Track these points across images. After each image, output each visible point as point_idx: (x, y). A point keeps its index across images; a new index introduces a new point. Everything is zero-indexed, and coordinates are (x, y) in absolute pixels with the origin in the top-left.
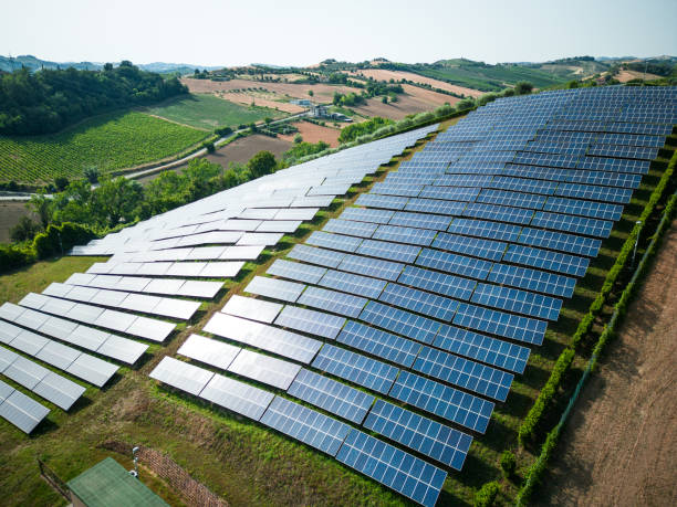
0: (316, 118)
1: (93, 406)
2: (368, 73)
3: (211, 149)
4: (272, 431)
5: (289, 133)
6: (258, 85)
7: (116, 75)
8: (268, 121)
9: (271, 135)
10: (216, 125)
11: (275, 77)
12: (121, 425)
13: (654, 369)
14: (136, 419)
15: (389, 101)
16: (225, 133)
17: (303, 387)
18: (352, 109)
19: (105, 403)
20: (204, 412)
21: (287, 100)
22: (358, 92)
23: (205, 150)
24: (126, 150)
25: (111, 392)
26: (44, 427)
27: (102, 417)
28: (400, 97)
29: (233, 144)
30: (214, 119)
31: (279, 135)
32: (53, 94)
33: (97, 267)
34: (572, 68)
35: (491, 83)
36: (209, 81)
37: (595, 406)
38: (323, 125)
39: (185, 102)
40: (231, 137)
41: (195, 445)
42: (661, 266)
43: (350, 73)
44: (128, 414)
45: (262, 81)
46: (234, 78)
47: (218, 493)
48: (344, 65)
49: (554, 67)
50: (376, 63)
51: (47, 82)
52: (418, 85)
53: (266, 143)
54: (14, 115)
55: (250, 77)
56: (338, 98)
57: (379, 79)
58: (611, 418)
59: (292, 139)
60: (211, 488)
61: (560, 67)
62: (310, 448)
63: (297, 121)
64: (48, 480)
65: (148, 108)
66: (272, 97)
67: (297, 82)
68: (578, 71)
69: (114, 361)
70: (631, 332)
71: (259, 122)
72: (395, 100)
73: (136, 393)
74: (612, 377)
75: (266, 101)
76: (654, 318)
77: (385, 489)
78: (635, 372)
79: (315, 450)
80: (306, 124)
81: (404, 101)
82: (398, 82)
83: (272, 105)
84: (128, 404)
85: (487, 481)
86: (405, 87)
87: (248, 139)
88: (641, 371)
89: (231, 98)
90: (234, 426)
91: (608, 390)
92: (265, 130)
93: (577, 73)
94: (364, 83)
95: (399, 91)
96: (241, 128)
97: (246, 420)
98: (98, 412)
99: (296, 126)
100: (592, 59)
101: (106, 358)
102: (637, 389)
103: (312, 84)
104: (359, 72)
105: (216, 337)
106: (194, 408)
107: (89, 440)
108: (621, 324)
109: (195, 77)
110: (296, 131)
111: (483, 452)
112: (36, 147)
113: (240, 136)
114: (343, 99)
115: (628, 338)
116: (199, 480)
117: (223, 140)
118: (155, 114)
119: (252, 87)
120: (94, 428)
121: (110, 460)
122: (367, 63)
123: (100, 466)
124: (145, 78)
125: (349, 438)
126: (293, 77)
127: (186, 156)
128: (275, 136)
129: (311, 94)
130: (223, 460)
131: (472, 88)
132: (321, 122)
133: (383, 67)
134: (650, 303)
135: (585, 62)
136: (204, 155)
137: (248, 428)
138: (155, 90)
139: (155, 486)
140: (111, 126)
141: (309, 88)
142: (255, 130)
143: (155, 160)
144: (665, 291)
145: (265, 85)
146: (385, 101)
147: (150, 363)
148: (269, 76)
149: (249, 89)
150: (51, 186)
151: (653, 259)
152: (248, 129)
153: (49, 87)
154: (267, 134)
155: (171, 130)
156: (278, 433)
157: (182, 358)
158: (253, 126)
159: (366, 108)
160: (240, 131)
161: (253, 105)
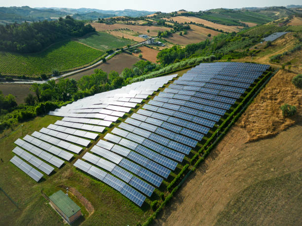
0: (149, 45)
1: (56, 174)
2: (175, 19)
3: (104, 61)
4: (105, 184)
5: (137, 53)
6: (125, 27)
7: (64, 23)
8: (129, 46)
9: (129, 53)
10: (107, 48)
11: (133, 22)
12: (64, 180)
13: (211, 171)
14: (69, 178)
15: (183, 34)
16: (110, 52)
17: (115, 171)
18: (166, 39)
19: (60, 173)
20: (88, 177)
21: (138, 34)
22: (169, 29)
23: (101, 61)
24: (69, 60)
25: (62, 169)
26: (42, 180)
27: (59, 177)
28: (188, 31)
29: (114, 58)
30: (106, 45)
31: (133, 53)
32: (38, 34)
33: (58, 122)
34: (275, 12)
35: (234, 21)
36: (104, 24)
37: (191, 181)
38: (152, 48)
39: (94, 36)
40: (113, 55)
41: (84, 187)
42: (226, 138)
43: (167, 19)
44: (66, 176)
45: (128, 24)
46: (115, 23)
47: (89, 201)
48: (165, 15)
49: (266, 11)
50: (180, 13)
51: (36, 29)
52: (198, 25)
53: (127, 57)
54: (23, 45)
55: (123, 22)
56: (160, 34)
57: (180, 22)
58: (194, 185)
59: (138, 55)
60: (87, 199)
61: (269, 12)
62: (114, 189)
63: (141, 46)
64: (44, 196)
65: (78, 39)
66: (131, 33)
67: (143, 25)
68: (277, 14)
69: (63, 159)
70: (209, 159)
71: (125, 47)
72: (185, 34)
73: (69, 170)
74: (198, 173)
75: (128, 36)
76: (217, 155)
77: (131, 201)
78: (205, 172)
79: (116, 190)
80: (145, 48)
81: (190, 34)
82: (189, 24)
83: (131, 38)
84: (67, 174)
85: (155, 200)
86: (192, 26)
87: (119, 55)
88: (207, 171)
89: (114, 33)
90: (96, 182)
91: (196, 177)
92: (127, 51)
93: (276, 15)
94: (173, 24)
95: (188, 28)
96: (117, 49)
97: (99, 180)
98: (58, 176)
99: (140, 49)
100: (285, 8)
101: (61, 158)
102: (204, 177)
103: (149, 26)
104: (172, 18)
105: (94, 154)
106: (85, 176)
107: (55, 184)
108: (206, 157)
109: (98, 22)
110: (140, 51)
111: (158, 192)
112: (32, 59)
113: (117, 54)
114: (162, 34)
115: (207, 162)
116: (84, 196)
117: (109, 56)
118: (81, 42)
119: (123, 28)
120: (56, 180)
121: (61, 191)
122: (176, 12)
123: (58, 192)
124: (76, 24)
125: (124, 187)
126: (141, 22)
127: (94, 64)
128: (131, 54)
129: (149, 32)
130: (92, 191)
131: (224, 24)
132: (151, 46)
133: (183, 15)
134: (218, 150)
135: (281, 9)
136: (101, 64)
137: (99, 182)
138: (81, 30)
139: (73, 198)
140: (63, 48)
141: (148, 28)
142: (123, 51)
143: (81, 66)
144: (224, 147)
145: (129, 27)
146: (181, 34)
147: (74, 160)
148: (130, 22)
149: (122, 29)
150: (39, 78)
151: (224, 136)
152: (120, 50)
153: (36, 31)
154: (128, 53)
155: (88, 51)
156: (107, 184)
157: (83, 160)
158: (122, 49)
159: (172, 38)
160: (117, 51)
161: (123, 37)
